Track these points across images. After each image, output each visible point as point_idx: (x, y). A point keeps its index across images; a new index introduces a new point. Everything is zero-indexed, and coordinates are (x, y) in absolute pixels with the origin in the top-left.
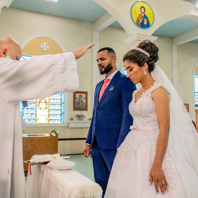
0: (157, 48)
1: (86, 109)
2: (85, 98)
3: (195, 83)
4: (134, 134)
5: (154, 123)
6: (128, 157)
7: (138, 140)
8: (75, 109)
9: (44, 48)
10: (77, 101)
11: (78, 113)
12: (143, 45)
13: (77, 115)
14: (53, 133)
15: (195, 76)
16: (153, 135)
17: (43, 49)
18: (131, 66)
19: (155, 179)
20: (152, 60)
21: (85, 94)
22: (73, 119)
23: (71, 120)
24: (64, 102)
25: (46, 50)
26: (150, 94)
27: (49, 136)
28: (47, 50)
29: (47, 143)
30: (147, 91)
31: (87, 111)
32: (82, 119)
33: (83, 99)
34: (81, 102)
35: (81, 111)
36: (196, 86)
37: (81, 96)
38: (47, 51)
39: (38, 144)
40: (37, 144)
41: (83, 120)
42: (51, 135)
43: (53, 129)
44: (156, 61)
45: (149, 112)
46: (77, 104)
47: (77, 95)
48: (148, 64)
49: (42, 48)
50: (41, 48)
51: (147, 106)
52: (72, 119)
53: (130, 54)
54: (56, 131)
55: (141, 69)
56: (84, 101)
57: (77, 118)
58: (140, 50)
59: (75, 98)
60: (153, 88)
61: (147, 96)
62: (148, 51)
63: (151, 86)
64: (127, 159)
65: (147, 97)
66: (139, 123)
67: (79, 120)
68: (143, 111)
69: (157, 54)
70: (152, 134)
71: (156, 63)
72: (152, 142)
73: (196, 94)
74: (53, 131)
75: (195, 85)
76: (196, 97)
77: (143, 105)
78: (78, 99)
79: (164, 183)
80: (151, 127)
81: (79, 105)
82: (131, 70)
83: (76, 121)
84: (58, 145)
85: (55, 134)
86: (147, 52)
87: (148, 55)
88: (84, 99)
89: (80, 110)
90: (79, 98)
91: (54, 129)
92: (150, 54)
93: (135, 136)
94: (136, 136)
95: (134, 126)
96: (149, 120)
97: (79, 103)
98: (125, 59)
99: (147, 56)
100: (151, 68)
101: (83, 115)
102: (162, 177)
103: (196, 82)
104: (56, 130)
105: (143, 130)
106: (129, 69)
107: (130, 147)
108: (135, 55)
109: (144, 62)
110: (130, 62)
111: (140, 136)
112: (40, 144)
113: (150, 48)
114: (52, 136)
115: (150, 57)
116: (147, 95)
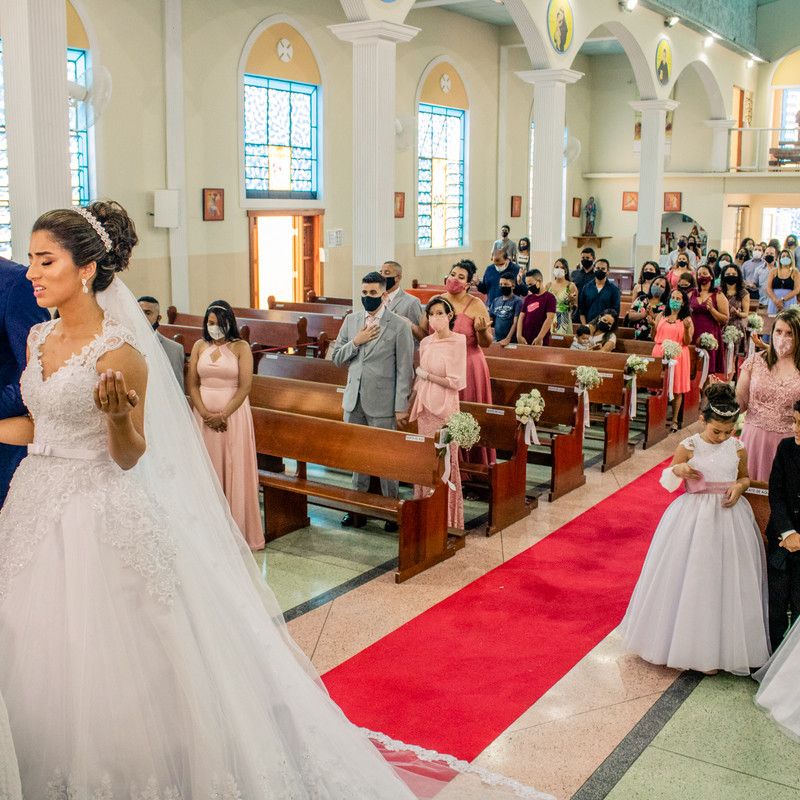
0: (134, 235)
3: (247, 107)
5: (101, 438)
12: (103, 213)
15: (247, 80)
18: (50, 253)
20: (113, 263)
26: (92, 361)
30: (86, 350)
36: (251, 119)
44: (118, 270)
48: (99, 267)
53: (61, 220)
58: (92, 220)
60: (99, 341)
61: (83, 365)
62: (111, 235)
65: (85, 369)
69: (130, 251)
71: (116, 275)
73: (249, 150)
75: (246, 113)
76: (250, 161)
82: (48, 264)
86: (110, 237)
87: (108, 245)
92: (114, 245)
98: (41, 225)
99: (105, 246)
100: (101, 283)
103: (249, 103)
106: (43, 259)
107: (38, 509)
109: (92, 260)
110: (54, 242)
113: (119, 228)
115: (111, 253)
116: (84, 362)
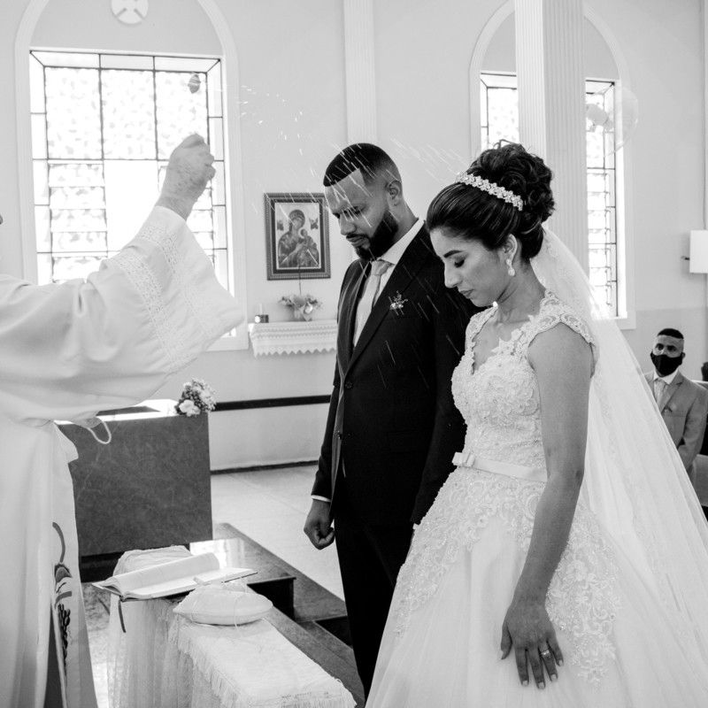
1: (322, 270)
2: (318, 224)
4: (466, 487)
5: (536, 451)
6: (445, 570)
7: (478, 511)
8: (275, 273)
9: (125, 10)
10: (281, 239)
11: (290, 288)
12: (495, 166)
13: (283, 299)
14: (187, 402)
16: (528, 496)
17: (121, 18)
18: (457, 252)
19: (518, 641)
21: (316, 206)
22: (267, 317)
23: (262, 322)
24: (225, 247)
25: (135, 19)
26: (523, 348)
27: (173, 413)
28: (139, 19)
29: (167, 443)
30: (516, 333)
31: (329, 277)
32: (307, 318)
33: (307, 226)
34: (301, 241)
35: (300, 278)
37: (298, 215)
38: (139, 23)
39: (129, 447)
40: (127, 449)
41: (311, 320)
42: (178, 410)
43: (185, 385)
45: (521, 411)
46: (285, 251)
47: (283, 212)
48: (519, 236)
49: (121, 13)
50: (116, 13)
51: (513, 392)
52: (265, 319)
54: (197, 394)
55: (498, 257)
56: (315, 235)
57: (285, 313)
58: (486, 186)
59: (271, 224)
60: (534, 325)
61: (512, 354)
63: (530, 317)
64: (440, 575)
65: (515, 358)
66: (486, 446)
67: (295, 320)
68: (500, 408)
69: (548, 192)
70: (527, 491)
72: (524, 519)
74: (188, 392)
77: (499, 389)
78: (286, 229)
79: (546, 653)
80: (525, 465)
81: (292, 254)
82: (460, 264)
83: (281, 324)
84: (208, 451)
85: (196, 408)
86: (511, 193)
88: (314, 226)
89: (297, 275)
90: (291, 225)
91: (189, 384)
93: (467, 494)
94: (470, 496)
95: (467, 455)
96: (519, 439)
97: (293, 248)
99: (515, 205)
101: (312, 300)
102: (541, 636)
104: (198, 389)
105: (495, 474)
107: (450, 532)
108: (473, 209)
109: (507, 234)
110: (455, 236)
111: (484, 496)
112: (139, 450)
113: (521, 176)
114: (185, 414)
115: (526, 208)
116: (514, 350)
